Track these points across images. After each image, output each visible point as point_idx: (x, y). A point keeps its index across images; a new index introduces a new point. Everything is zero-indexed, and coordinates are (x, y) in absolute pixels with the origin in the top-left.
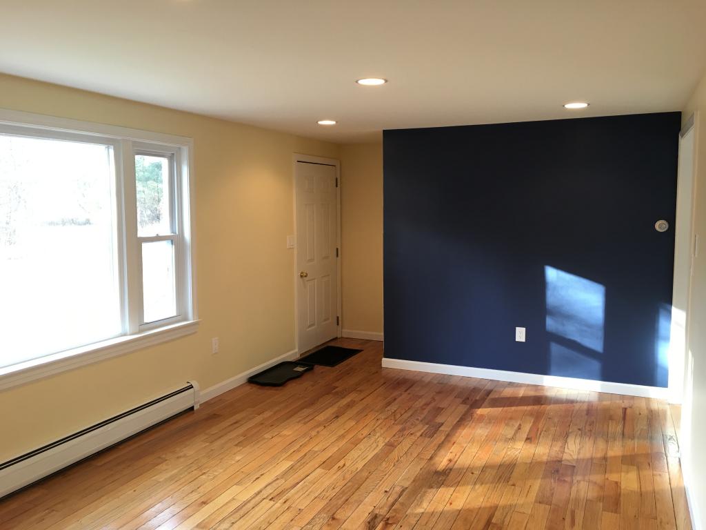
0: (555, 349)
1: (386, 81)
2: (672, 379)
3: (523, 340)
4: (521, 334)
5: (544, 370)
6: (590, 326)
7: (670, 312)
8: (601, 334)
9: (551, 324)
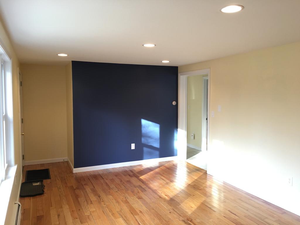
0: (145, 149)
1: (155, 45)
2: (178, 153)
3: (134, 148)
4: (133, 146)
5: (141, 158)
6: (156, 139)
7: (177, 131)
8: (159, 142)
9: (143, 140)
